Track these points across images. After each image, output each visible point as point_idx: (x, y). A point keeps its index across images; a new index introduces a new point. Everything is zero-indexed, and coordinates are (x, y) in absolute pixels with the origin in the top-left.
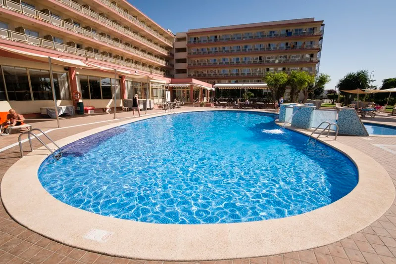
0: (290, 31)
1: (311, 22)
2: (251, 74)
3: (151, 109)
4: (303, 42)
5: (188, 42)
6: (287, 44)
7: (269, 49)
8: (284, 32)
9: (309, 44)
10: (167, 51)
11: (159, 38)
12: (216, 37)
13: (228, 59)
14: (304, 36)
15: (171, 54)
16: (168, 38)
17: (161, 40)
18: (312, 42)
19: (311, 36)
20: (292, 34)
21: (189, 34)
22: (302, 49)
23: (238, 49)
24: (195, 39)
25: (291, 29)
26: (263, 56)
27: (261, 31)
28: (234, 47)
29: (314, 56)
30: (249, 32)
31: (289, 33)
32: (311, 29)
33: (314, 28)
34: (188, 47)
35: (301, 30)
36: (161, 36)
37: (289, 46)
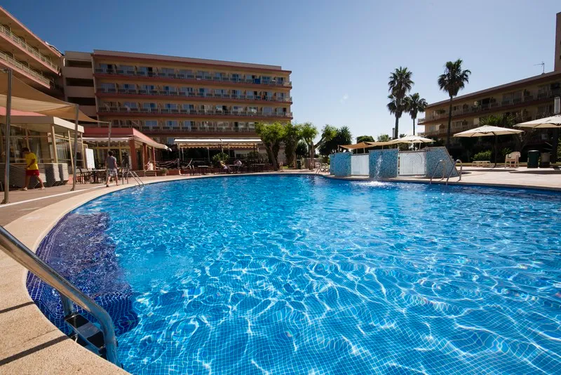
0: (258, 78)
1: (277, 70)
2: (216, 130)
3: (63, 183)
4: (273, 93)
5: (96, 70)
6: (256, 93)
7: (234, 96)
8: (251, 78)
9: (280, 96)
10: (48, 81)
11: (29, 54)
12: (150, 69)
13: (176, 105)
14: (273, 85)
15: (57, 87)
16: (50, 57)
17: (33, 56)
18: (282, 95)
19: (280, 87)
20: (261, 82)
21: (97, 57)
22: (274, 101)
23: (190, 92)
24: (110, 66)
25: (258, 76)
26: (228, 106)
27: (222, 71)
28: (183, 88)
29: (287, 110)
30: (204, 70)
31: (256, 80)
32: (279, 79)
33: (282, 79)
34: (96, 78)
35: (269, 78)
36: (33, 50)
37: (258, 95)
